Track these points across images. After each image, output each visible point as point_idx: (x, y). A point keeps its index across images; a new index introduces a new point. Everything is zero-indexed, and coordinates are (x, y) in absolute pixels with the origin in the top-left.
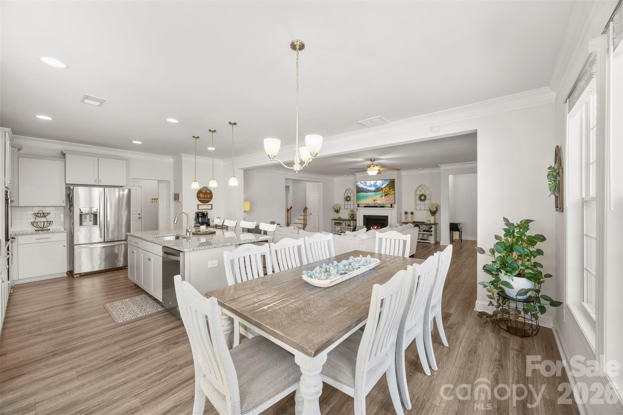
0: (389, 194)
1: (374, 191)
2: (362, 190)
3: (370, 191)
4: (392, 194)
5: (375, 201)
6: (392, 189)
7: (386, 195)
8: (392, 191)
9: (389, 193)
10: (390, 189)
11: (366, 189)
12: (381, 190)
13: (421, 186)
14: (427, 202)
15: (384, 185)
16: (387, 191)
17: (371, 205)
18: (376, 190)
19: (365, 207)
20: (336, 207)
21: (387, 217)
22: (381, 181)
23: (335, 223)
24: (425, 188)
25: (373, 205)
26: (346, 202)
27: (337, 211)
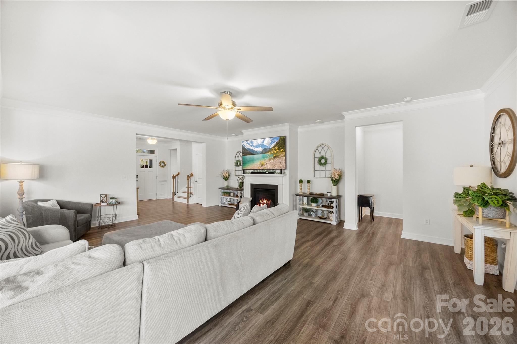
0: (279, 156)
1: (262, 153)
2: (248, 152)
3: (257, 153)
4: (282, 156)
5: (262, 165)
6: (282, 150)
7: (275, 157)
8: (283, 151)
9: (279, 154)
10: (280, 150)
11: (253, 150)
12: (269, 151)
13: (320, 146)
14: (328, 167)
15: (273, 144)
16: (276, 152)
17: (259, 170)
18: (263, 151)
19: (252, 173)
20: (224, 174)
21: (277, 186)
22: (269, 138)
23: (223, 193)
24: (326, 148)
25: (261, 170)
26: (237, 168)
27: (226, 179)
